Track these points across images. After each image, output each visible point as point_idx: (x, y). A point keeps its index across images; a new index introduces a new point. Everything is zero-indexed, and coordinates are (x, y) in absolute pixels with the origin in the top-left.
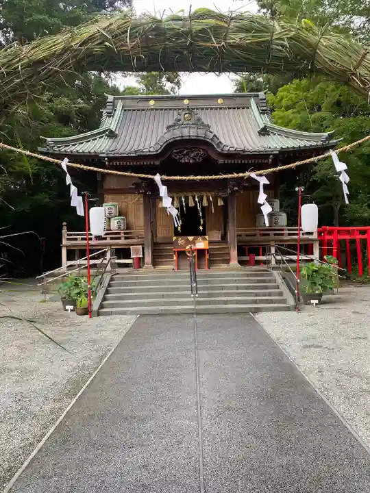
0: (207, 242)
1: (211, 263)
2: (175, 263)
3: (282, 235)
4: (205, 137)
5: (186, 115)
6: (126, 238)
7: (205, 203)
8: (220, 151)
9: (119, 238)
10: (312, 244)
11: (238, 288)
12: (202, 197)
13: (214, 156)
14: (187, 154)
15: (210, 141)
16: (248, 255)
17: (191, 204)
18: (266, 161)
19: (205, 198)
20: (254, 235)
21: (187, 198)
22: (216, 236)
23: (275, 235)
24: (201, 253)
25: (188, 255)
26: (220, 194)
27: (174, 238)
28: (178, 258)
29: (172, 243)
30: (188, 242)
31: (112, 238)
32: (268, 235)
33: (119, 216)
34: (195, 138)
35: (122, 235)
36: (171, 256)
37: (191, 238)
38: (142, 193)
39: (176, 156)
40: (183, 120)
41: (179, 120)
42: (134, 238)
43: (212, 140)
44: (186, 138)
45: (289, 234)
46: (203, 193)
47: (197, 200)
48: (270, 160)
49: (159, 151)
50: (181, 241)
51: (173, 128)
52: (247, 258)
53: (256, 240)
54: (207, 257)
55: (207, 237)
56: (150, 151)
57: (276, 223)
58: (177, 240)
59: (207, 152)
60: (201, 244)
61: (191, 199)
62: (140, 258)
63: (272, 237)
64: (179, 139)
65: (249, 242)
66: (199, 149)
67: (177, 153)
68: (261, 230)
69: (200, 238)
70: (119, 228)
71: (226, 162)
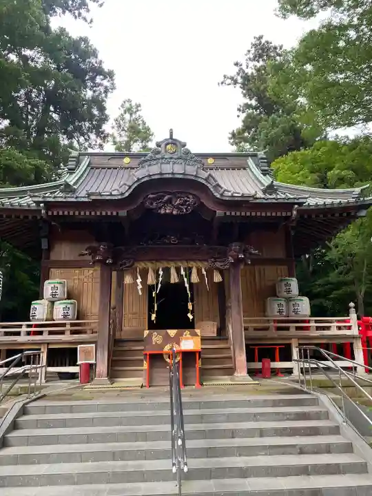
0: (199, 339)
1: (204, 374)
2: (145, 374)
3: (307, 328)
4: (196, 176)
5: (169, 147)
6: (73, 332)
7: (195, 278)
8: (218, 196)
9: (62, 333)
10: (352, 344)
11: (262, 433)
12: (190, 269)
13: (209, 205)
14: (170, 201)
15: (204, 182)
16: (260, 361)
17: (174, 279)
18: (289, 214)
19: (194, 271)
20: (266, 329)
21: (167, 271)
22: (210, 329)
23: (297, 328)
24: (188, 356)
25: (168, 360)
26: (218, 264)
27: (146, 332)
28: (151, 366)
29: (142, 341)
30: (167, 339)
31: (51, 333)
32: (287, 329)
33: (69, 298)
34: (181, 176)
35: (68, 327)
36: (140, 362)
37: (172, 332)
38: (99, 261)
39: (152, 204)
40: (163, 151)
41: (159, 153)
42: (85, 333)
43: (206, 180)
44: (167, 176)
45: (318, 328)
46: (192, 264)
47: (183, 273)
48: (295, 212)
49: (127, 194)
50: (157, 337)
51: (148, 163)
52: (258, 365)
53: (269, 336)
54: (199, 364)
55: (198, 331)
56: (111, 195)
57: (296, 312)
58: (150, 336)
59: (199, 199)
60: (189, 343)
61: (173, 271)
62: (91, 365)
63: (293, 332)
64: (156, 177)
65: (260, 339)
66: (187, 194)
67: (154, 199)
68: (275, 321)
69: (187, 332)
70: (65, 317)
71: (228, 213)
